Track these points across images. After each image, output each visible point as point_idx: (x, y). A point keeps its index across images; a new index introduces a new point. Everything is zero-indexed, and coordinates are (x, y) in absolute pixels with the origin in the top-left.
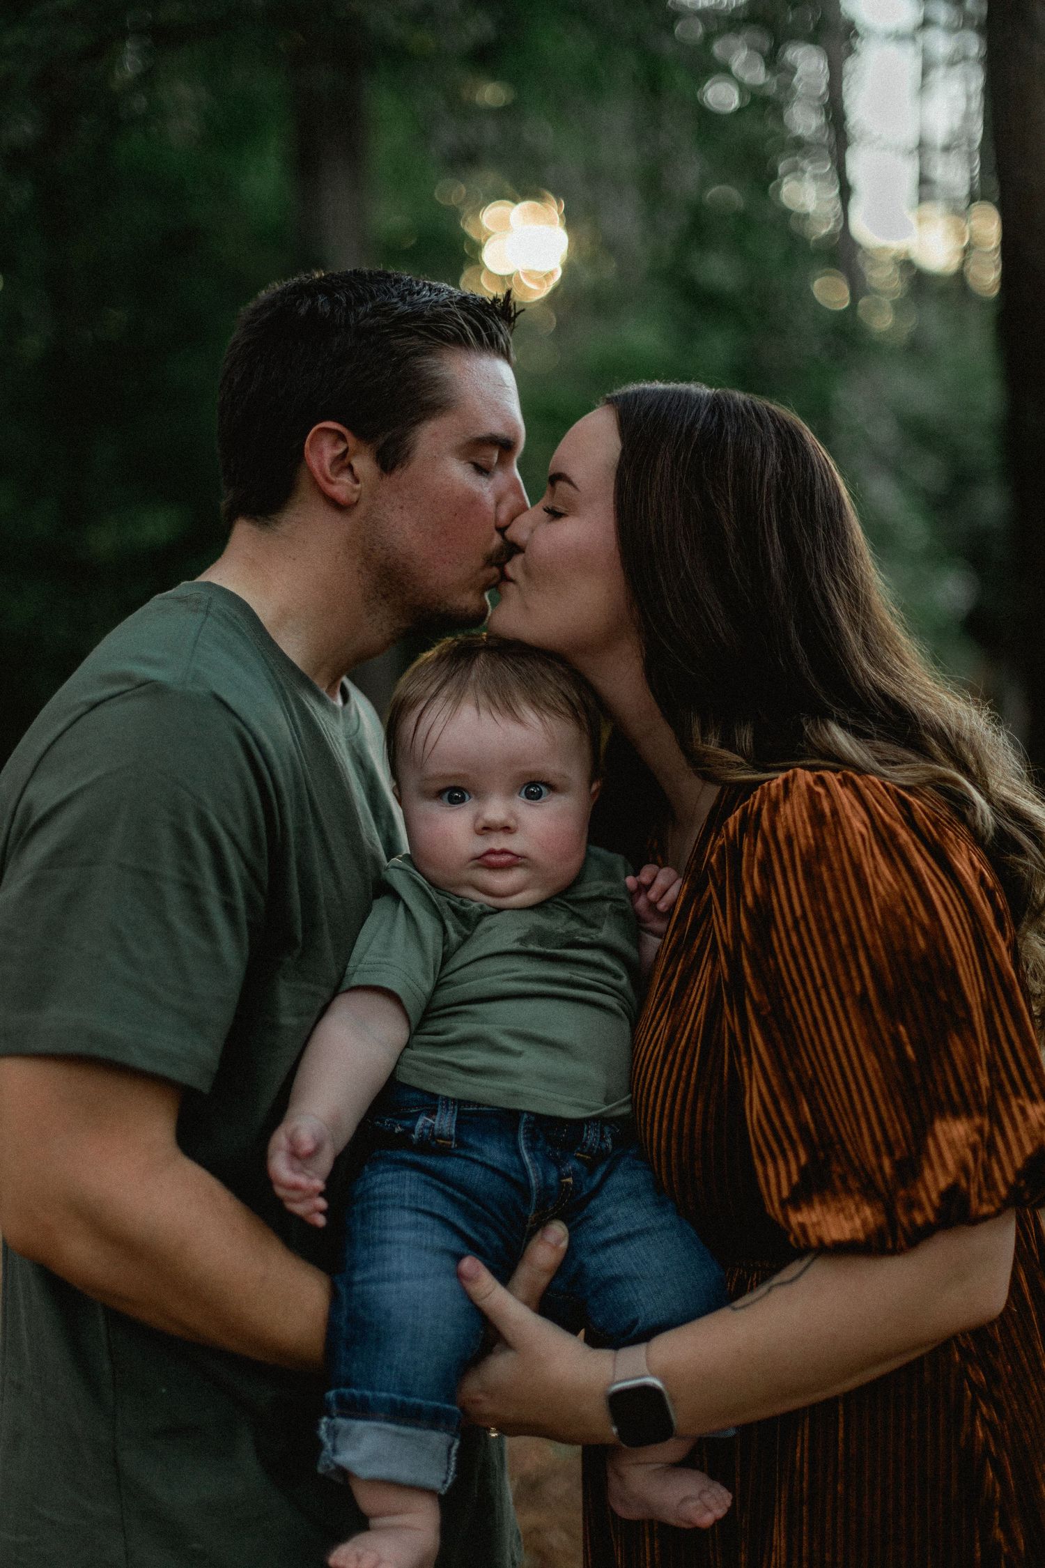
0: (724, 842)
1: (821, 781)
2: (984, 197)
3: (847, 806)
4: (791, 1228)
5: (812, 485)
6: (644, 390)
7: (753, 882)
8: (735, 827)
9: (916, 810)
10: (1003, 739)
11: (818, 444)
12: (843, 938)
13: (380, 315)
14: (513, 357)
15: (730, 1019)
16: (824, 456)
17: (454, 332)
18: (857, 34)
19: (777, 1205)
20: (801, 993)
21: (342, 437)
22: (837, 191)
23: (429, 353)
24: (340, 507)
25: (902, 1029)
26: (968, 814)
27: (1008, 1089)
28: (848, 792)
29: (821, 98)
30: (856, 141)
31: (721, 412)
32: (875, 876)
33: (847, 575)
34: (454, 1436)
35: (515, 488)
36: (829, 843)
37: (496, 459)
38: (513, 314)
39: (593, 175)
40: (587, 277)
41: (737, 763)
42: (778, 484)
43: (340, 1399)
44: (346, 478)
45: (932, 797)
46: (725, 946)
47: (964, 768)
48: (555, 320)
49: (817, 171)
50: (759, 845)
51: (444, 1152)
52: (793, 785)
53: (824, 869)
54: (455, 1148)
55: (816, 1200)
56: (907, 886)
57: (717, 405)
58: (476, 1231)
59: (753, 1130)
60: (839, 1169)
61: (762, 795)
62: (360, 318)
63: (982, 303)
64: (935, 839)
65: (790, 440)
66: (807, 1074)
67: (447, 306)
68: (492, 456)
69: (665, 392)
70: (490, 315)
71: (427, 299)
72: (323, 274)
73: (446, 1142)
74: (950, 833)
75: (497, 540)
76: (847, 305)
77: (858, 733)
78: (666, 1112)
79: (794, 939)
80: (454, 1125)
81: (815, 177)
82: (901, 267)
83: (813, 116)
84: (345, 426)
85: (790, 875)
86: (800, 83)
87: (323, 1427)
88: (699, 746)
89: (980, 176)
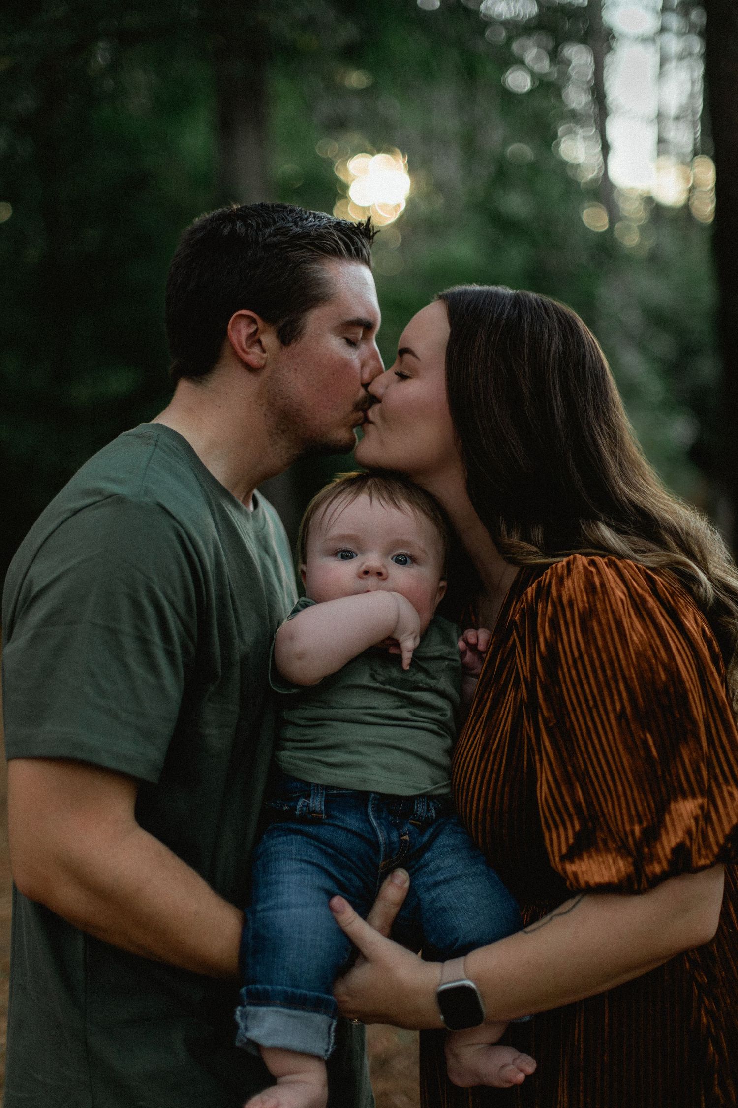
0: (524, 605)
1: (593, 563)
2: (704, 152)
3: (612, 580)
4: (567, 876)
5: (584, 356)
6: (466, 291)
7: (544, 633)
8: (532, 596)
9: (659, 585)
10: (718, 536)
11: (588, 330)
12: (609, 672)
13: (279, 235)
14: (372, 264)
15: (528, 728)
16: (592, 338)
17: (332, 247)
18: (614, 38)
19: (557, 859)
20: (578, 711)
21: (254, 321)
22: (600, 148)
23: (314, 261)
24: (251, 369)
25: (648, 736)
26: (695, 588)
27: (721, 780)
28: (612, 572)
29: (589, 82)
30: (613, 112)
31: (520, 306)
32: (631, 630)
33: (608, 423)
34: (333, 1018)
35: (374, 356)
36: (599, 606)
37: (361, 335)
38: (372, 234)
39: (428, 136)
40: (423, 208)
41: (534, 552)
42: (560, 358)
43: (249, 992)
44: (256, 350)
45: (669, 576)
46: (525, 678)
47: (691, 555)
48: (400, 238)
49: (585, 134)
50: (549, 608)
51: (318, 822)
52: (573, 566)
53: (595, 624)
54: (325, 819)
55: (585, 856)
56: (652, 637)
57: (517, 302)
58: (343, 875)
59: (542, 807)
60: (602, 836)
61: (551, 573)
62: (266, 237)
63: (702, 227)
64: (672, 605)
65: (568, 327)
66: (581, 769)
67: (327, 228)
68: (358, 333)
69: (481, 292)
70: (356, 234)
71: (312, 223)
72: (239, 206)
73: (318, 815)
74: (682, 601)
75: (362, 392)
76: (606, 228)
77: (618, 531)
78: (483, 794)
79: (574, 673)
80: (323, 803)
81: (585, 138)
82: (645, 202)
83: (583, 94)
84: (256, 313)
85: (571, 629)
86: (572, 71)
87: (238, 1013)
88: (506, 540)
89: (701, 137)
